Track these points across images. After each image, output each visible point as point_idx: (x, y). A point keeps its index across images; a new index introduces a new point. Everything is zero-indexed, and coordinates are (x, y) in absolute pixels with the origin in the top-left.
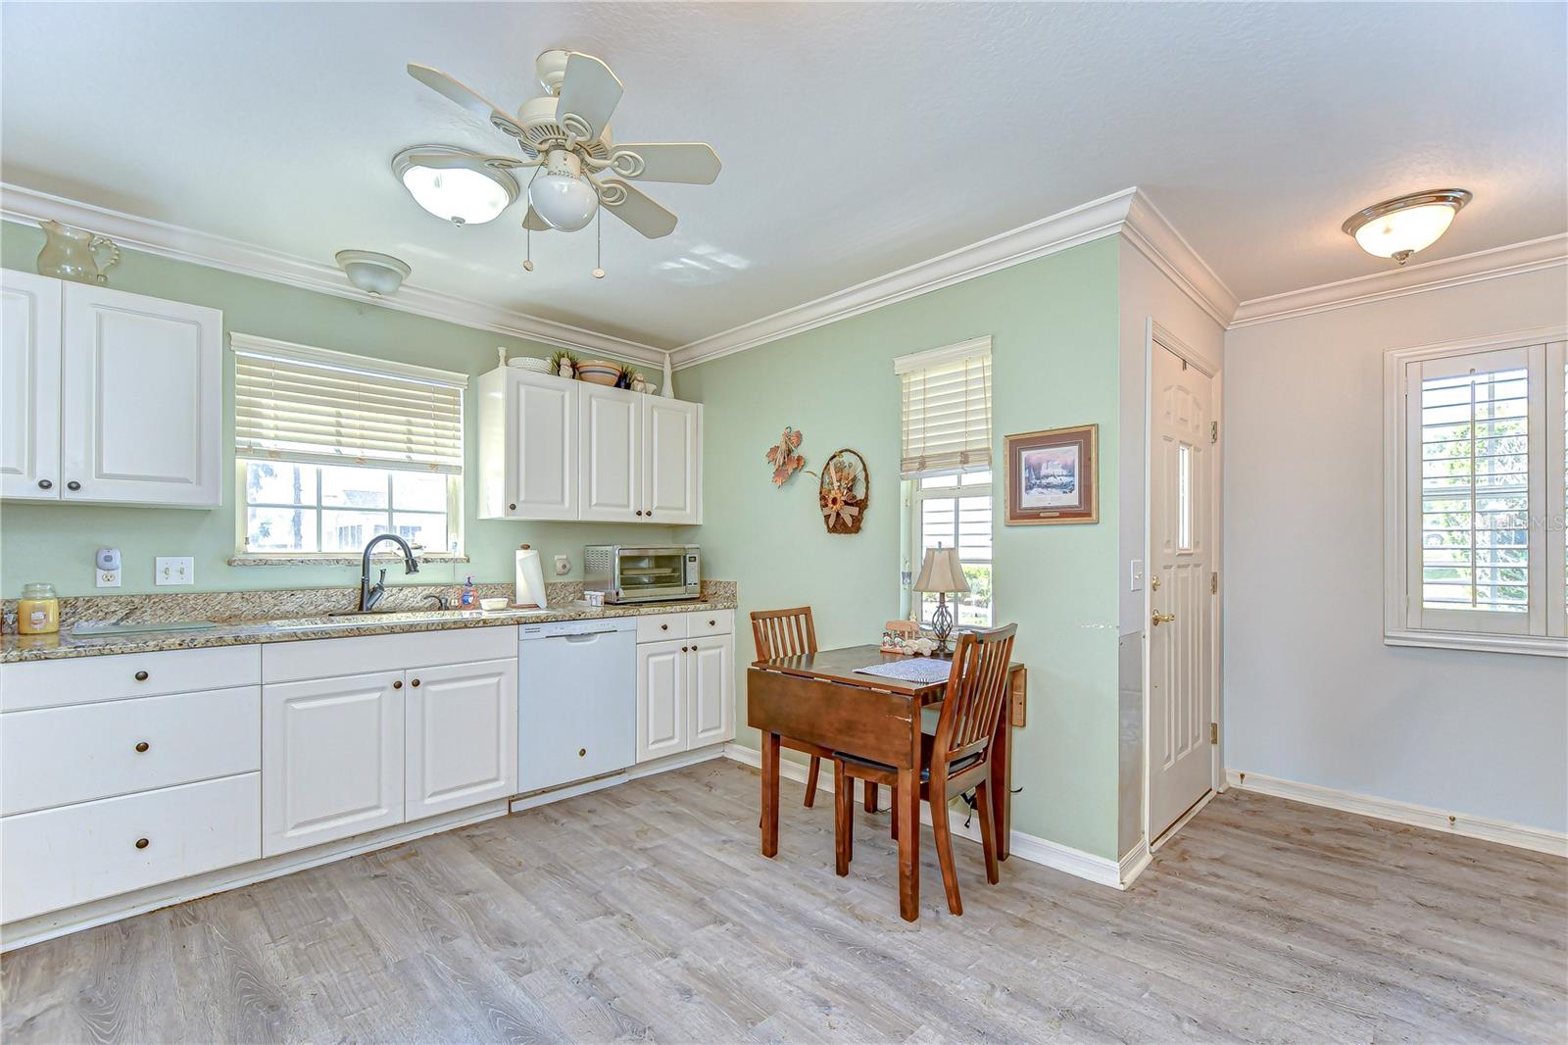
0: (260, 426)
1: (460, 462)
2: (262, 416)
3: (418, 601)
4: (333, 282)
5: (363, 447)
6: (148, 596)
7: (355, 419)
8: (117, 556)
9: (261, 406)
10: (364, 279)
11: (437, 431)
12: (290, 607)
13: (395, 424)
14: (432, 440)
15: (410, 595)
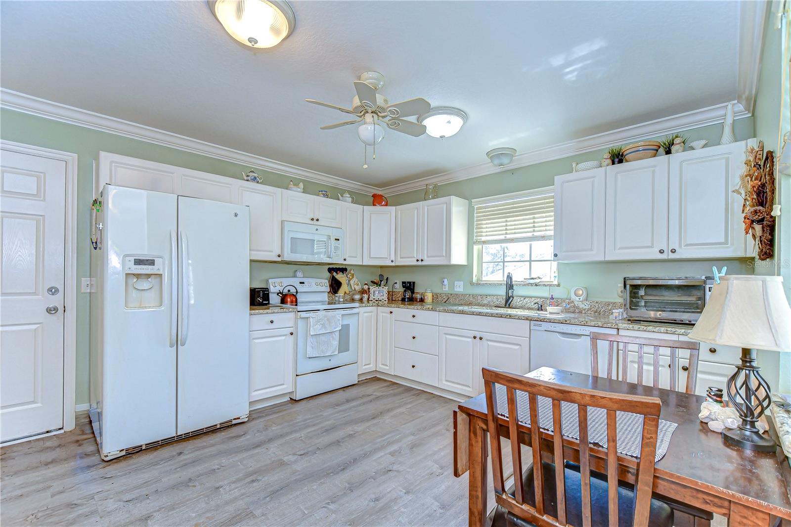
0: (482, 232)
1: (552, 233)
2: (482, 228)
3: (532, 305)
4: (490, 169)
5: (515, 233)
6: (451, 294)
7: (512, 221)
8: (446, 281)
9: (482, 224)
10: (496, 162)
11: (546, 219)
12: (485, 302)
13: (527, 220)
14: (544, 224)
15: (529, 301)
